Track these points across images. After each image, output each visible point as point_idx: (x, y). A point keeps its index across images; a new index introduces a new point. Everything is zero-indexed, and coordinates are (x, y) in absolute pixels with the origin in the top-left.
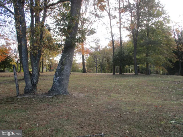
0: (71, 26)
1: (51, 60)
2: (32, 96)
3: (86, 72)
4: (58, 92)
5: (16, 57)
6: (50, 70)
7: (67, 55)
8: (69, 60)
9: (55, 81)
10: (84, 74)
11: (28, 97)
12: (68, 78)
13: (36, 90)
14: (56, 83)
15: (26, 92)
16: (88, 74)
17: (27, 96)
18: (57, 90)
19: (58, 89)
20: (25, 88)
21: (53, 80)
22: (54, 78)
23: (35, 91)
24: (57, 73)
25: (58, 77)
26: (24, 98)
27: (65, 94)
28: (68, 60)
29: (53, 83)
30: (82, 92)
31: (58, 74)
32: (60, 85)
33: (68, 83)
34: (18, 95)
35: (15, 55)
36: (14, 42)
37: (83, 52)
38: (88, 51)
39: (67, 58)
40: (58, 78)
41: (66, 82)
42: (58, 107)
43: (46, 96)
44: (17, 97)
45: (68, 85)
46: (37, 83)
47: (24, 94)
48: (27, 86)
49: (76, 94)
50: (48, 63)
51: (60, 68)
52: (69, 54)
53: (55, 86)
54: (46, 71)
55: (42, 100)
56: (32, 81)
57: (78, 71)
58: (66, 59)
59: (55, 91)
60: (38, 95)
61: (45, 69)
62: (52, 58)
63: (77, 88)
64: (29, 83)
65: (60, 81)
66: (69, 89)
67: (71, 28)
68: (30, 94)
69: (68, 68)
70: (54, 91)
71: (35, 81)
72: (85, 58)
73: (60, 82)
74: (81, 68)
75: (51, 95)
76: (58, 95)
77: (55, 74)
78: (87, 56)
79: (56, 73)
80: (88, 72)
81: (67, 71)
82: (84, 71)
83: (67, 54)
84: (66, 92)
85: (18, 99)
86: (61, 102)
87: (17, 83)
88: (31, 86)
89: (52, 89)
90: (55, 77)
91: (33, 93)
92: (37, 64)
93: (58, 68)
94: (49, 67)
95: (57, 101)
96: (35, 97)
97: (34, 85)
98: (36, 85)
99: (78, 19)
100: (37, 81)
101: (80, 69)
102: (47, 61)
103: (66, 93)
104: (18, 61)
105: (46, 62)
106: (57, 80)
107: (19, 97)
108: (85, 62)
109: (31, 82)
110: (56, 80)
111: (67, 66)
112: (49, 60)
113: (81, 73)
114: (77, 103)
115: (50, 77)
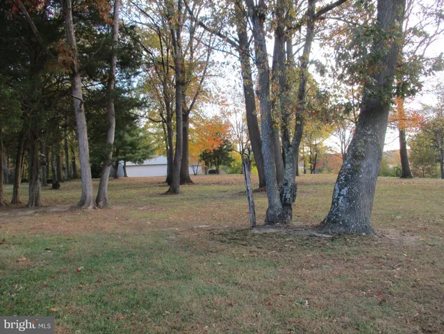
0: (378, 57)
1: (316, 145)
2: (284, 232)
3: (411, 177)
4: (346, 226)
5: (240, 141)
6: (313, 170)
7: (369, 133)
8: (373, 143)
9: (338, 199)
10: (405, 181)
11: (274, 233)
12: (371, 190)
13: (291, 218)
14: (340, 202)
15: (270, 221)
16: (416, 181)
17: (273, 230)
18: (343, 221)
19: (347, 217)
20: (267, 212)
21: (334, 195)
22: (335, 190)
23: (288, 220)
24: (342, 178)
25: (346, 189)
26: (266, 233)
27: (364, 234)
28: (370, 145)
29: (333, 203)
30: (408, 231)
31: (345, 180)
32: (352, 210)
33: (371, 204)
34: (253, 227)
35: (238, 136)
36: (236, 109)
37: (403, 121)
38: (416, 119)
39: (369, 140)
40: (344, 191)
41: (367, 201)
42: (349, 264)
43: (316, 234)
44: (252, 231)
45: (371, 209)
46: (294, 201)
47: (265, 225)
48: (271, 207)
49: (392, 234)
50: (309, 153)
51: (349, 165)
52: (375, 130)
53: (338, 210)
54: (305, 172)
55: (307, 242)
56: (281, 196)
57: (386, 174)
58: (366, 142)
59: (339, 222)
60: (295, 229)
61: (301, 168)
62: (318, 142)
63: (393, 220)
64: (277, 200)
65: (351, 198)
66: (373, 222)
67: (379, 61)
68: (280, 227)
69: (371, 166)
70: (334, 222)
71: (288, 196)
72: (407, 137)
73: (350, 201)
75: (328, 233)
76: (344, 233)
77: (338, 181)
78: (411, 134)
79: (339, 177)
80: (416, 175)
81: (369, 172)
82: (405, 173)
83: (368, 130)
84: (366, 227)
85: (254, 235)
86: (357, 253)
87: (251, 199)
88: (281, 207)
89: (329, 219)
90: (337, 187)
91: (285, 223)
92: (292, 155)
93: (346, 165)
94: (310, 162)
95: (346, 248)
96: (290, 234)
97: (287, 205)
98: (290, 205)
100: (294, 196)
102: (307, 147)
103: (367, 229)
104: (243, 150)
105: (305, 151)
106: (343, 195)
107: (256, 231)
108: (408, 148)
109: (281, 199)
110: (339, 195)
111: (369, 160)
112: (310, 146)
114: (401, 259)
115: (317, 186)
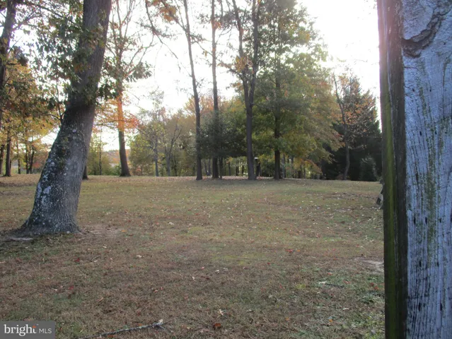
0: (84, 55)
1: (33, 142)
3: (129, 175)
4: (48, 225)
6: (29, 170)
7: (74, 131)
8: (78, 142)
9: (40, 199)
10: (124, 179)
12: (76, 189)
14: (42, 202)
16: (134, 179)
18: (46, 222)
19: (50, 218)
21: (36, 196)
22: (37, 190)
24: (45, 176)
25: (50, 188)
27: (68, 232)
28: (75, 144)
29: (35, 204)
30: (114, 225)
31: (48, 179)
32: (55, 209)
33: (77, 202)
37: (120, 122)
38: (133, 122)
39: (74, 138)
40: (47, 190)
41: (72, 199)
42: (47, 264)
43: (14, 239)
45: (76, 207)
49: (98, 229)
50: (25, 151)
51: (53, 163)
52: (80, 128)
53: (40, 210)
54: (19, 173)
55: (2, 248)
57: (108, 173)
58: (70, 139)
59: (41, 223)
61: (14, 168)
62: (35, 139)
63: (103, 216)
65: (54, 197)
66: (80, 219)
67: (84, 60)
69: (76, 164)
70: (37, 223)
72: (125, 138)
73: (53, 200)
74: (118, 165)
75: (29, 236)
76: (47, 234)
77: (41, 180)
78: (131, 135)
79: (42, 176)
80: (135, 173)
81: (74, 170)
82: (124, 172)
83: (73, 128)
84: (71, 225)
86: (57, 252)
89: (31, 221)
90: (39, 187)
93: (50, 163)
94: (26, 162)
95: (47, 249)
99: (102, 36)
101: (113, 165)
102: (22, 145)
103: (72, 228)
105: (20, 148)
106: (46, 194)
108: (127, 148)
110: (42, 194)
111: (74, 158)
112: (26, 142)
113: (116, 178)
114: (100, 252)
115: (30, 187)
